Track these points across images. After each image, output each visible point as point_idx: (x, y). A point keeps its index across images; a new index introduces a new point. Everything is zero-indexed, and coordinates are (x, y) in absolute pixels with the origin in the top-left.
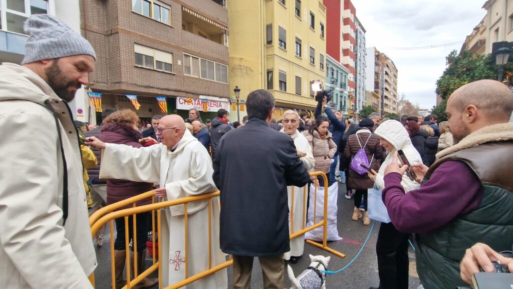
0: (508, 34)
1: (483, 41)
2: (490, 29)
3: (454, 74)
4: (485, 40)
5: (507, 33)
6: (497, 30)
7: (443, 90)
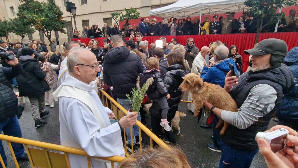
7: (30, 21)
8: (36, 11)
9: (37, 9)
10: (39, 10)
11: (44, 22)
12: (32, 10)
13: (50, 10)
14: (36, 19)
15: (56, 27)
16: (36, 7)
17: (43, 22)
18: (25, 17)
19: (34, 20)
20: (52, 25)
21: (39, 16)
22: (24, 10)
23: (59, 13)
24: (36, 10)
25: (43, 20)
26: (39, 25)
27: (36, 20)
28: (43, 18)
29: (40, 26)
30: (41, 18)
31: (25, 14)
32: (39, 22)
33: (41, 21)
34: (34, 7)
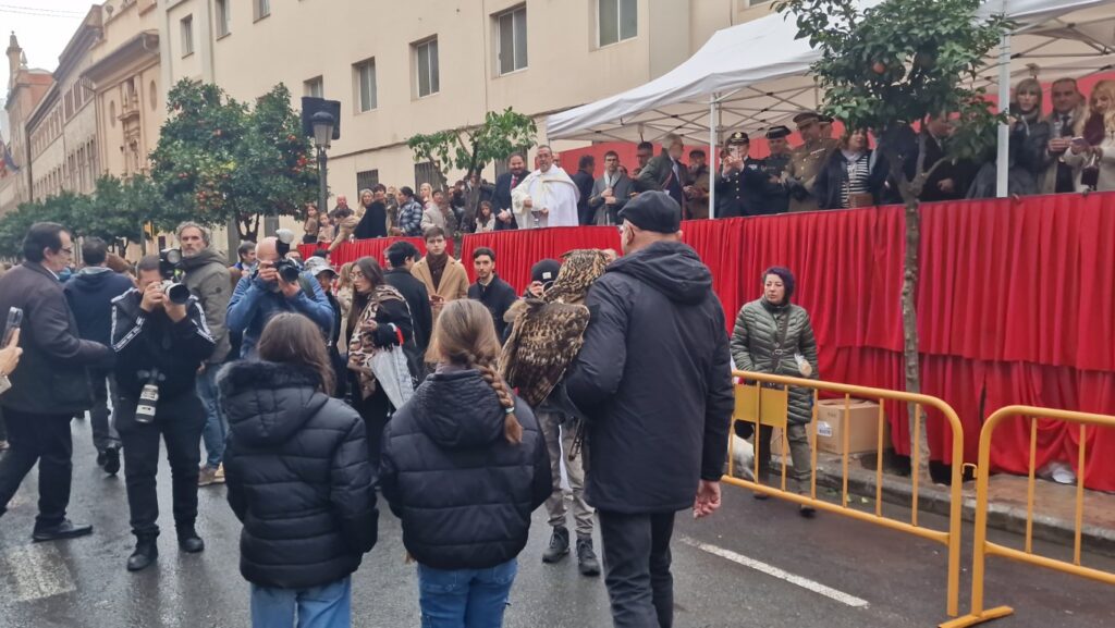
0: (218, 40)
1: (153, 39)
2: (169, 11)
3: (196, 139)
4: (157, 37)
5: (215, 38)
6: (187, 21)
7: (180, 178)
8: (215, 137)
9: (219, 132)
10: (225, 135)
11: (233, 181)
12: (200, 138)
13: (263, 130)
14: (204, 170)
15: (269, 198)
16: (215, 124)
17: (229, 179)
18: (169, 166)
19: (197, 173)
20: (258, 190)
21: (218, 159)
22: (175, 137)
23: (294, 142)
24: (214, 133)
25: (231, 172)
26: (210, 194)
27: (204, 173)
28: (231, 166)
29: (215, 195)
30: (223, 166)
31: (174, 152)
32: (210, 183)
33: (219, 177)
34: (208, 123)
